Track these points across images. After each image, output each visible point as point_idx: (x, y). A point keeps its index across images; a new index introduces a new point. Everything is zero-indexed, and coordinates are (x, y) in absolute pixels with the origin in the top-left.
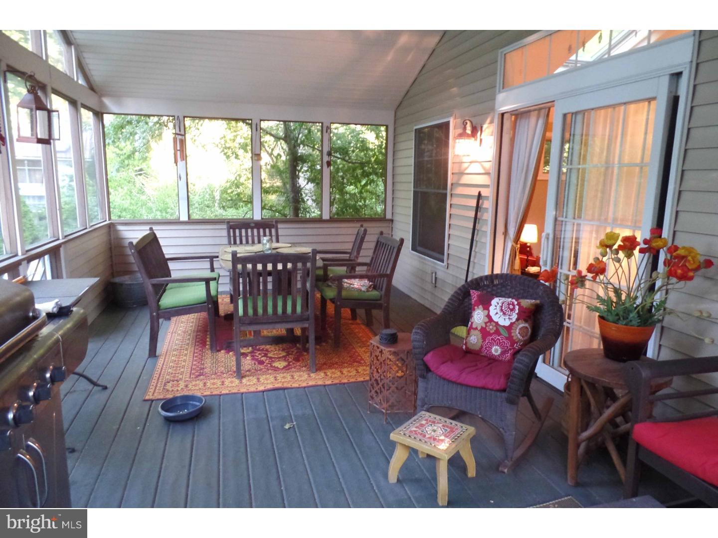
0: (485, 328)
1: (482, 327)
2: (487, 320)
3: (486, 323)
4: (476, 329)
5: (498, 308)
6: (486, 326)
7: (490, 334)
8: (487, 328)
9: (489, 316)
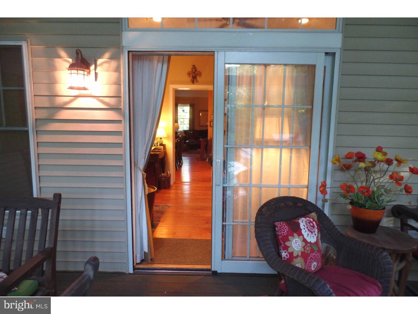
0: (304, 252)
1: (302, 252)
2: (304, 244)
3: (304, 247)
4: (298, 256)
5: (306, 229)
6: (304, 249)
7: (308, 255)
8: (305, 251)
9: (304, 240)
